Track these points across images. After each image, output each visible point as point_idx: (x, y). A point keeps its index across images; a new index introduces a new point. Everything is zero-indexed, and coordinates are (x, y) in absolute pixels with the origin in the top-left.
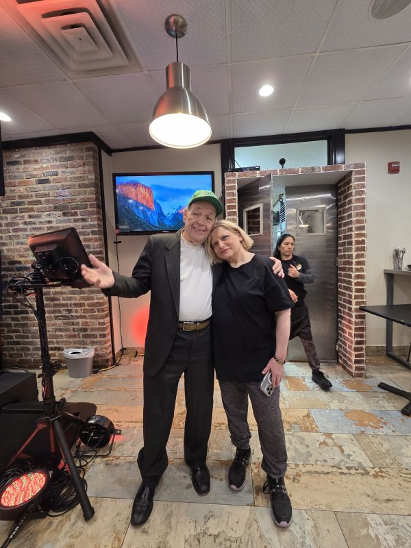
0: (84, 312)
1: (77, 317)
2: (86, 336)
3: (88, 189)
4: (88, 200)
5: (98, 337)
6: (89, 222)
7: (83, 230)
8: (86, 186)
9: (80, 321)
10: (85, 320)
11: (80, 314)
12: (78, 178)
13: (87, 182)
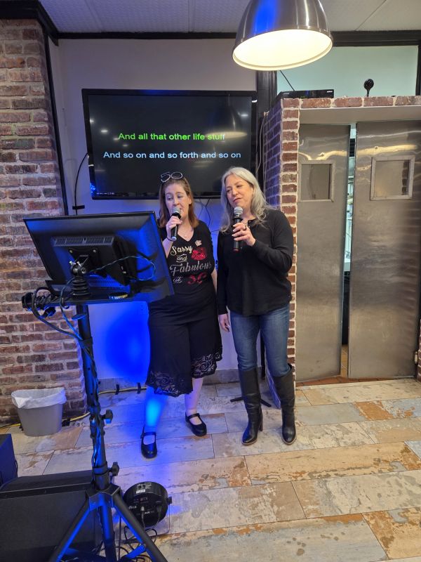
0: (37, 330)
1: (25, 338)
2: (43, 368)
3: (33, 113)
4: (36, 132)
5: (65, 367)
6: (38, 174)
7: (28, 188)
8: (28, 105)
9: (30, 344)
10: (39, 342)
11: (29, 333)
12: (10, 88)
13: (30, 98)
